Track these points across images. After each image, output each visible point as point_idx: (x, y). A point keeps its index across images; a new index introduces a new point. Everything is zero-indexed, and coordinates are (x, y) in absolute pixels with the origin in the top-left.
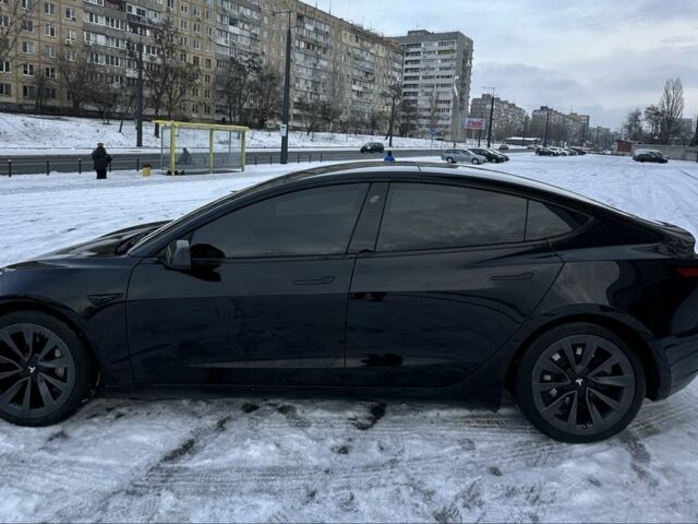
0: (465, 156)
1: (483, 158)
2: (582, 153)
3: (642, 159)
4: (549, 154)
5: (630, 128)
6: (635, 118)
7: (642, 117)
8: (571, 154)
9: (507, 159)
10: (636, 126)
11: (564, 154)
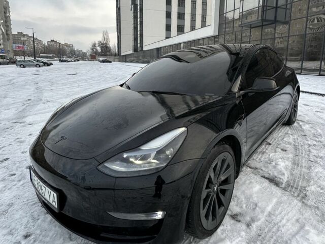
0: (31, 63)
1: (42, 64)
2: (78, 60)
3: (103, 61)
4: (65, 61)
5: (92, 49)
6: (94, 45)
7: (97, 45)
8: (75, 61)
9: (52, 64)
10: (95, 49)
11: (72, 61)
